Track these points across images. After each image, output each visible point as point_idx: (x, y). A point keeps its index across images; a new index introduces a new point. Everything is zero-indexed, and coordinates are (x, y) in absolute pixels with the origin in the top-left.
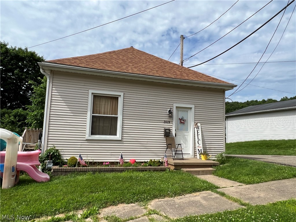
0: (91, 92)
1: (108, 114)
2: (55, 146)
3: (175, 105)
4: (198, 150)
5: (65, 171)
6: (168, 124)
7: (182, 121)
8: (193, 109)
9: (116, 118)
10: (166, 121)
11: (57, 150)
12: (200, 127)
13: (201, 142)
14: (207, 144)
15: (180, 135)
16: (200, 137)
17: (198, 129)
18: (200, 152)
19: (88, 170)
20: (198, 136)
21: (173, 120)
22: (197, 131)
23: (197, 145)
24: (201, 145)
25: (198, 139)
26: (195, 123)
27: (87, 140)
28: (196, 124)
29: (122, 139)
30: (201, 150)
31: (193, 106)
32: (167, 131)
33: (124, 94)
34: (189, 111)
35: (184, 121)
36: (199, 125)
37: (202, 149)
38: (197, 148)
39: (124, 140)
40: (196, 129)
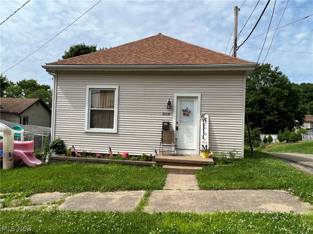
0: (88, 87)
1: (107, 107)
2: (60, 137)
3: (176, 95)
4: (203, 145)
5: (58, 159)
6: (168, 116)
7: (186, 113)
8: (199, 98)
9: (113, 112)
10: (165, 113)
11: (62, 141)
12: (208, 119)
13: (207, 137)
14: (217, 140)
15: (183, 128)
16: (207, 131)
17: (205, 121)
18: (204, 148)
19: (77, 160)
20: (204, 129)
21: (173, 112)
22: (204, 124)
23: (202, 140)
24: (207, 141)
25: (204, 133)
26: (201, 114)
27: (86, 133)
28: (203, 115)
29: (118, 132)
30: (206, 146)
31: (199, 95)
32: (164, 124)
33: (119, 87)
34: (195, 101)
35: (188, 112)
36: (207, 116)
37: (208, 144)
38: (201, 144)
39: (120, 133)
40: (202, 121)
